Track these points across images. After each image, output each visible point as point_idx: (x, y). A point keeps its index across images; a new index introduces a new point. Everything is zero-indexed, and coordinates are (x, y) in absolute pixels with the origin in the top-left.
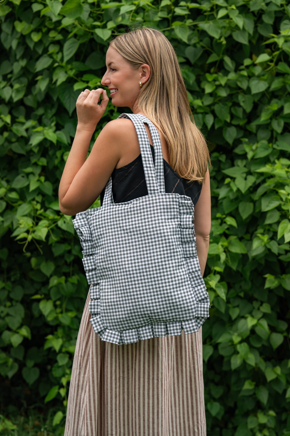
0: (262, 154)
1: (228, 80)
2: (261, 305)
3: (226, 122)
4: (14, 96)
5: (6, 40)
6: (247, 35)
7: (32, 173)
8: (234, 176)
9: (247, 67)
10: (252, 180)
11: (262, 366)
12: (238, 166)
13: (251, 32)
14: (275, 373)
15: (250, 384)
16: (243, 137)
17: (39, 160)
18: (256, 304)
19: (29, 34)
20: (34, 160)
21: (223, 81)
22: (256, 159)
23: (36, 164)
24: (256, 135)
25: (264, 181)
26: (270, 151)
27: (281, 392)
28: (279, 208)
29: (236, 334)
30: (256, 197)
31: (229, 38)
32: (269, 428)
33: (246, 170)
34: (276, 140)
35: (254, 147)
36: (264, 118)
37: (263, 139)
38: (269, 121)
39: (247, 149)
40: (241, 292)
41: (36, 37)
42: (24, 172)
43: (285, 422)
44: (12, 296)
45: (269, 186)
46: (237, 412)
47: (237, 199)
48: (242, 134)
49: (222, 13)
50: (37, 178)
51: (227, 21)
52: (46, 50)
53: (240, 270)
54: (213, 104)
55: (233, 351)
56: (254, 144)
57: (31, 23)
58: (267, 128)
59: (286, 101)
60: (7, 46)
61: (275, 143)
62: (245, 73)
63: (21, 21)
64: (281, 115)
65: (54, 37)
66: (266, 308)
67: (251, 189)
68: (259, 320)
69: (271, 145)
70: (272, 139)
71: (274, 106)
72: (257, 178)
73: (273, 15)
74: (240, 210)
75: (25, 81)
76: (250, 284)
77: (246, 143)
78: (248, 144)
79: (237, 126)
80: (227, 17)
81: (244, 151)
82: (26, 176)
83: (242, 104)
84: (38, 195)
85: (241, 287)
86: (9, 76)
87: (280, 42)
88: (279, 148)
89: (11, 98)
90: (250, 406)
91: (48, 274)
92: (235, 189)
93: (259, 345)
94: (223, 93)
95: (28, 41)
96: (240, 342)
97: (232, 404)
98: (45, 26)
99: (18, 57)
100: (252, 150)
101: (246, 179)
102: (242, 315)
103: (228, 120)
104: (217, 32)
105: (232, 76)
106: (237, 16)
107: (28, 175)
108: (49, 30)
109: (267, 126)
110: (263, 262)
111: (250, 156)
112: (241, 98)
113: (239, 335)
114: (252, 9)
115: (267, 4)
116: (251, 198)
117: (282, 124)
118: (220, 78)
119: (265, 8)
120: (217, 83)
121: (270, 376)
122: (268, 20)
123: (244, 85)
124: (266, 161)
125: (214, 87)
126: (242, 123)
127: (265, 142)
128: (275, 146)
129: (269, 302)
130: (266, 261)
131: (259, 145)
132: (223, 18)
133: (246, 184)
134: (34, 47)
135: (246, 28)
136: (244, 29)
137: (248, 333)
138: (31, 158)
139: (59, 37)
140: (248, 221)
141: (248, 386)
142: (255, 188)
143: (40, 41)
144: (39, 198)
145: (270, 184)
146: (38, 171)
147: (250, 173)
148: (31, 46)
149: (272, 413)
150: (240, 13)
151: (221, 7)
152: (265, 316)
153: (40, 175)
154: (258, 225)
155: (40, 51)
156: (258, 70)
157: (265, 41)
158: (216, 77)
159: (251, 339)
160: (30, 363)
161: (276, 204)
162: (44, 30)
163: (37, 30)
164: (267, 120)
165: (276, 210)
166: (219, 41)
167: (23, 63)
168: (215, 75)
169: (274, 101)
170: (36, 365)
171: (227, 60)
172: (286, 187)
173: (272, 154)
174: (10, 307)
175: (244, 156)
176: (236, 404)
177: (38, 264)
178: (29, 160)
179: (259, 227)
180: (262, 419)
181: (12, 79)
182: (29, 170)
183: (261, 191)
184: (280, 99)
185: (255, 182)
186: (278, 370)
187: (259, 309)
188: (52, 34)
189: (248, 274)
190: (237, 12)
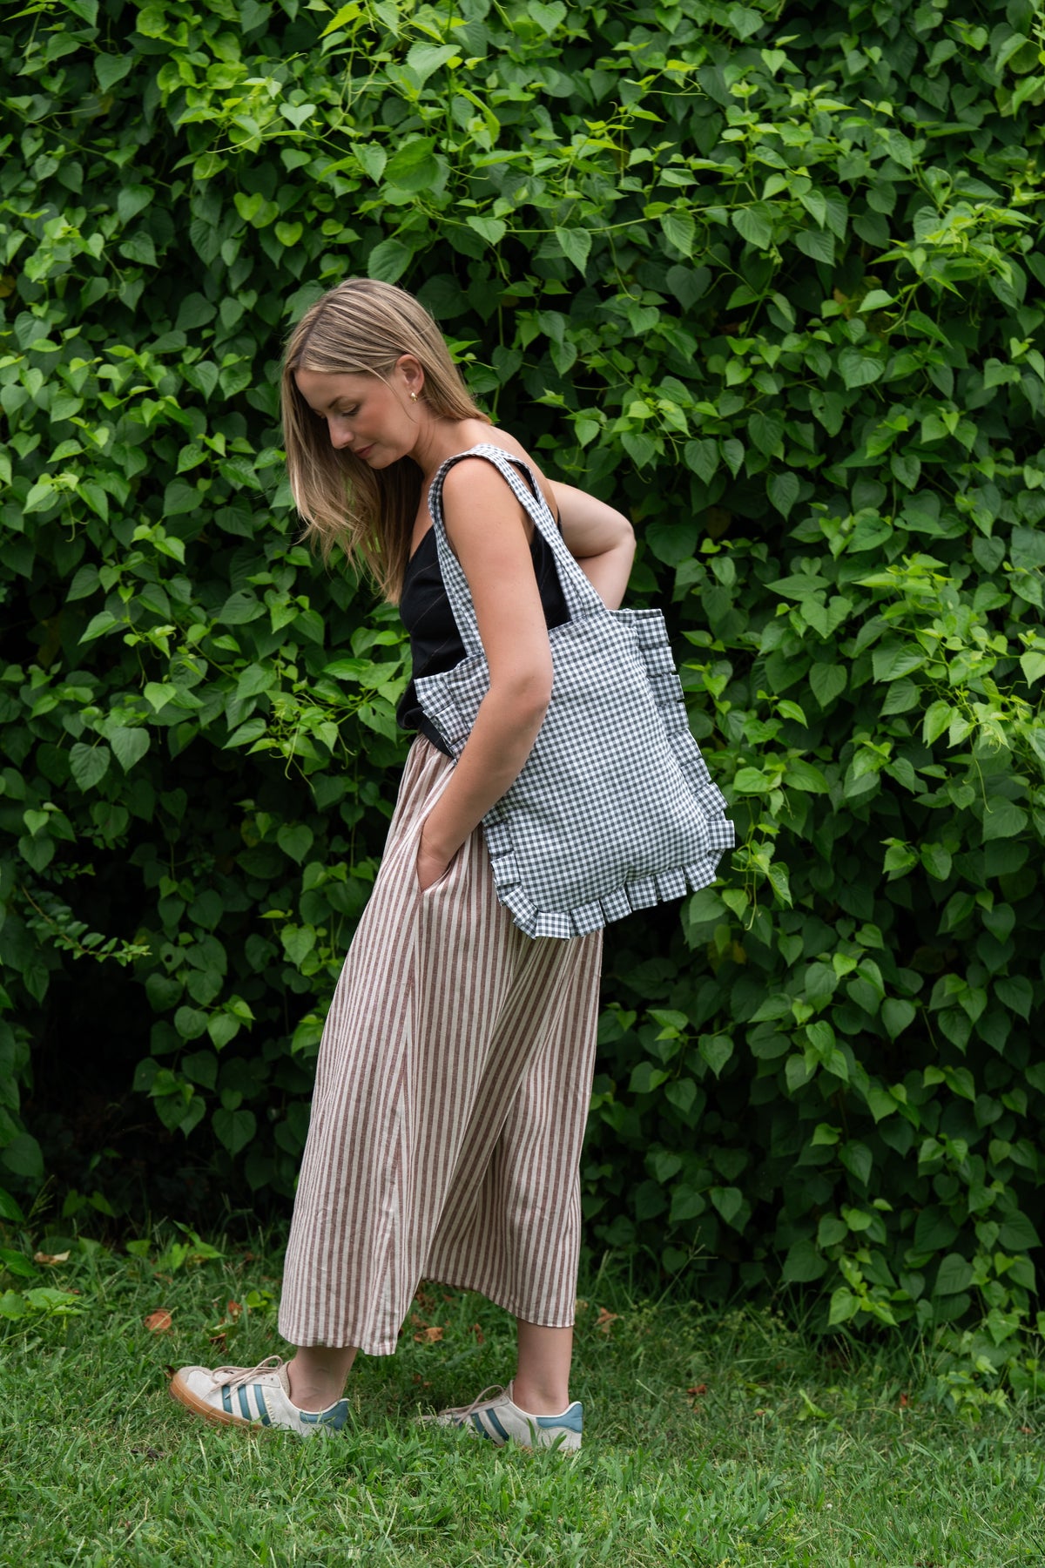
0: (866, 542)
1: (784, 353)
2: (859, 928)
3: (775, 461)
4: (223, 384)
5: (204, 239)
6: (832, 242)
7: (271, 586)
8: (797, 598)
9: (830, 321)
10: (842, 607)
11: (863, 1085)
12: (802, 572)
13: (841, 235)
14: (894, 1099)
15: (829, 1133)
16: (813, 499)
17: (289, 552)
18: (844, 928)
19: (270, 230)
20: (274, 553)
21: (771, 355)
22: (850, 555)
23: (279, 564)
24: (847, 494)
25: (874, 611)
26: (887, 534)
27: (903, 1152)
28: (917, 677)
29: (799, 1000)
30: (855, 649)
31: (787, 248)
32: (874, 1246)
33: (824, 582)
34: (900, 507)
35: (846, 525)
36: (872, 449)
37: (867, 505)
38: (884, 459)
39: (828, 531)
40: (805, 896)
41: (288, 236)
42: (247, 584)
43: (910, 1231)
44: (193, 917)
45: (888, 621)
46: (783, 1213)
47: (801, 655)
48: (810, 491)
49: (773, 186)
50: (286, 599)
51: (784, 204)
52: (313, 270)
53: (810, 838)
54: (744, 414)
55: (787, 1046)
56: (844, 517)
57: (274, 199)
58: (877, 478)
59: (925, 410)
60: (207, 256)
61: (897, 516)
62: (824, 336)
63: (249, 195)
64: (912, 443)
65: (334, 236)
66: (871, 937)
67: (842, 632)
68: (859, 962)
69: (888, 520)
70: (889, 506)
71: (900, 421)
72: (856, 604)
73: (893, 193)
74: (814, 684)
75: (250, 346)
76: (832, 873)
77: (823, 514)
78: (828, 516)
79: (802, 473)
80: (784, 195)
81: (821, 533)
82: (254, 596)
83: (818, 415)
84: (286, 644)
85: (807, 883)
86: (206, 334)
87: (918, 259)
88: (909, 528)
89: (218, 390)
90: (819, 1193)
91: (299, 858)
92: (801, 630)
93: (854, 1030)
94: (770, 387)
95: (266, 246)
96: (813, 1020)
97: (768, 1196)
98: (312, 208)
99: (234, 286)
100: (844, 534)
101: (827, 605)
102: (809, 954)
103: (781, 456)
104: (763, 233)
105: (792, 343)
106: (809, 194)
107: (260, 591)
108: (321, 218)
109: (877, 472)
110: (866, 818)
111: (836, 546)
112: (815, 401)
113: (808, 1003)
114: (844, 177)
115: (877, 164)
116: (839, 653)
117: (917, 467)
118: (761, 349)
119: (872, 174)
120: (755, 360)
121: (880, 1108)
122: (880, 204)
123: (822, 367)
124: (876, 559)
125: (750, 371)
126: (812, 463)
127: (872, 512)
128: (899, 523)
129: (876, 920)
130: (874, 815)
131: (857, 519)
132: (775, 197)
133: (829, 617)
134: (281, 262)
135: (830, 225)
136: (826, 228)
137: (829, 998)
138: (266, 547)
139: (349, 236)
140: (830, 712)
141: (822, 1137)
142: (851, 627)
143: (299, 246)
144: (291, 653)
145: (891, 615)
146: (288, 581)
147: (833, 591)
148: (276, 256)
149: (881, 1204)
150: (814, 186)
151: (773, 171)
152: (870, 953)
153: (295, 591)
154: (854, 725)
155: (297, 271)
156: (856, 330)
157: (878, 256)
158: (752, 347)
159: (834, 1015)
160: (232, 1100)
161: (911, 664)
162: (310, 217)
163: (289, 218)
164: (878, 458)
165: (910, 682)
166: (763, 256)
167: (248, 301)
168: (751, 341)
169: (896, 408)
170: (245, 1105)
171: (781, 301)
172: (936, 623)
173: (892, 542)
174: (187, 946)
175: (820, 548)
176: (779, 1193)
177: (272, 832)
178: (260, 553)
179: (855, 730)
180: (858, 1221)
181: (216, 344)
182: (263, 578)
183: (867, 634)
184: (909, 406)
185: (850, 613)
186: (901, 1092)
187: (852, 938)
188: (330, 228)
189: (828, 848)
190: (809, 184)
